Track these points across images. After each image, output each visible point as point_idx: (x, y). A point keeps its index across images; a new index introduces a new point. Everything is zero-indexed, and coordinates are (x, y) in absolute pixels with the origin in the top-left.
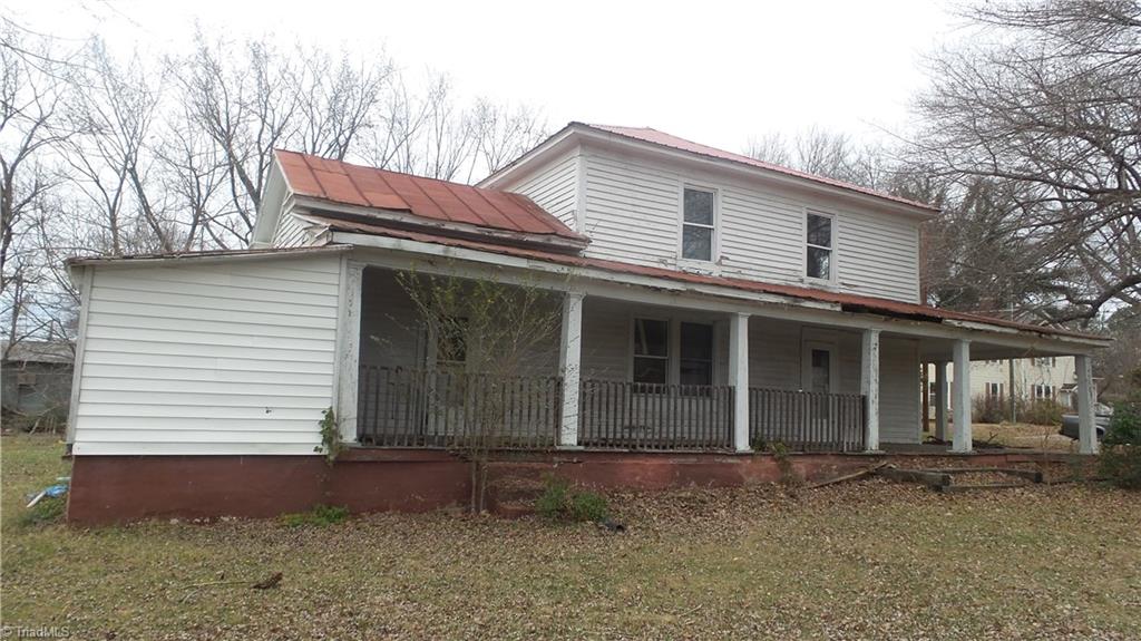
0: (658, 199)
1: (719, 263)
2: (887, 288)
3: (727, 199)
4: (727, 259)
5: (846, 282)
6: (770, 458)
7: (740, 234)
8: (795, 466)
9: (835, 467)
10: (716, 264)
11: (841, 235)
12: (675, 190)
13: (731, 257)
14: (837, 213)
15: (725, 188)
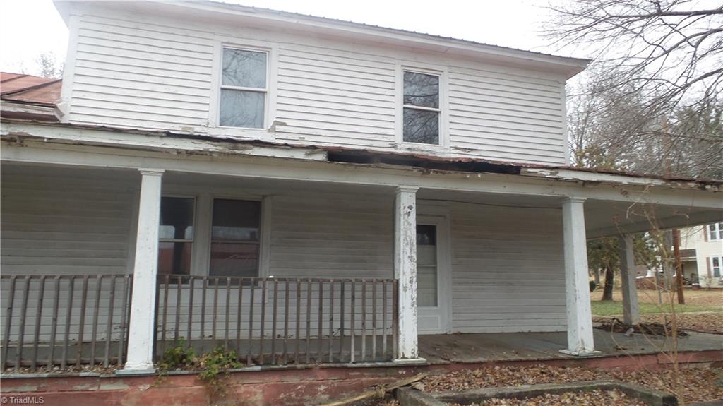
0: (179, 60)
1: (272, 130)
2: (521, 151)
3: (283, 59)
4: (284, 124)
5: (460, 145)
6: (192, 379)
7: (301, 95)
8: (242, 390)
9: (322, 388)
10: (269, 131)
11: (452, 94)
12: (209, 50)
13: (288, 122)
14: (446, 69)
15: (283, 46)
